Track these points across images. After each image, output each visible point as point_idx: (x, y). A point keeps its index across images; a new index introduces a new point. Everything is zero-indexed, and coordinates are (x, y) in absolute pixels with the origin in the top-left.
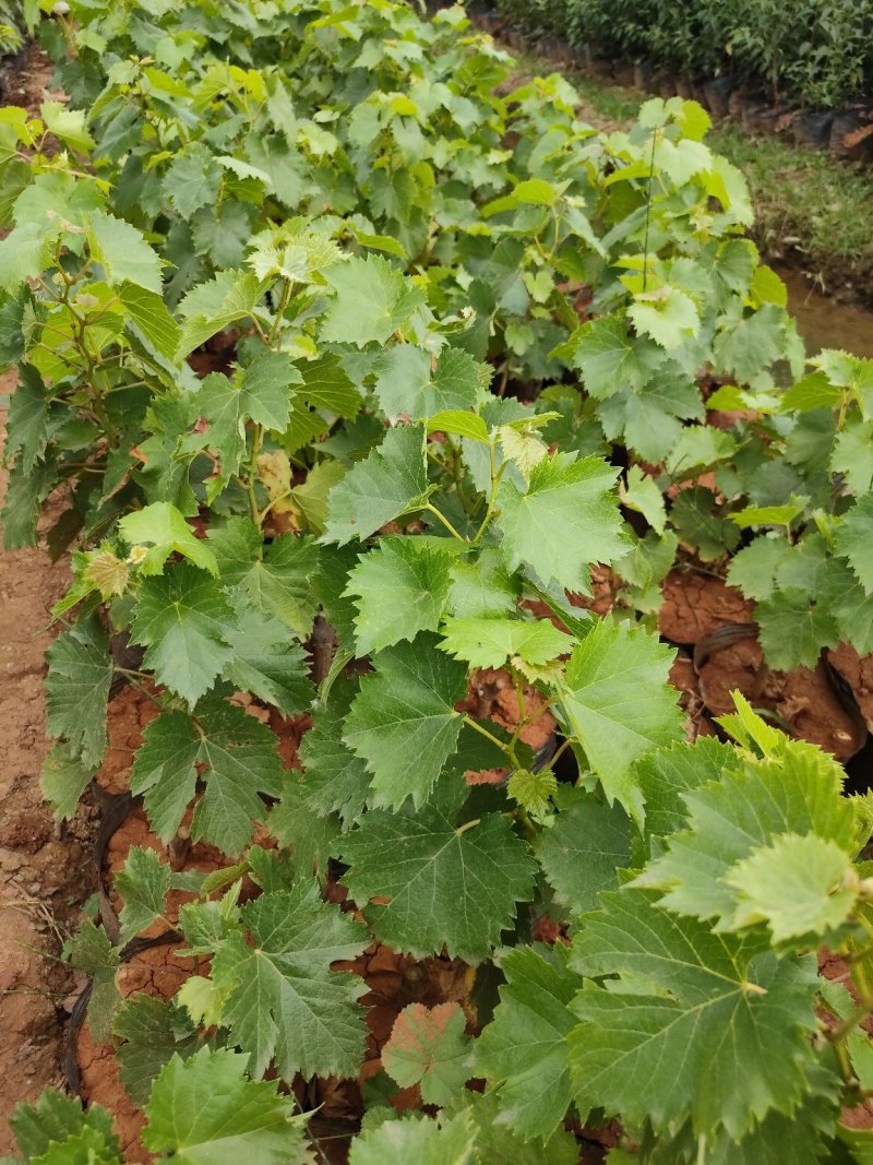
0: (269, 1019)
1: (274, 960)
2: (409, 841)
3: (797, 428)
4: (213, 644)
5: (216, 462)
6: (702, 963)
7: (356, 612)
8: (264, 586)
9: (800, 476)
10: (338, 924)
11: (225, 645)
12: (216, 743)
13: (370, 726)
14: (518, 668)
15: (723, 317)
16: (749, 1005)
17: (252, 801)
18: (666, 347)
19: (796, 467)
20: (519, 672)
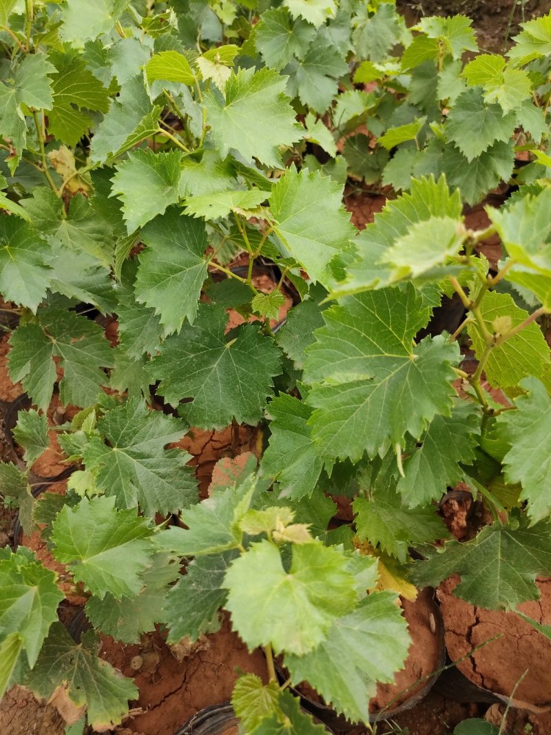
0: (131, 484)
1: (127, 452)
2: (196, 357)
3: (413, 79)
4: (39, 269)
5: (11, 146)
6: (384, 352)
7: (122, 204)
8: (71, 236)
9: (420, 111)
10: (165, 422)
11: (47, 267)
12: (63, 342)
13: (152, 286)
14: (238, 213)
15: (355, 18)
16: (416, 365)
17: (96, 374)
18: (314, 25)
19: (417, 106)
20: (239, 215)
